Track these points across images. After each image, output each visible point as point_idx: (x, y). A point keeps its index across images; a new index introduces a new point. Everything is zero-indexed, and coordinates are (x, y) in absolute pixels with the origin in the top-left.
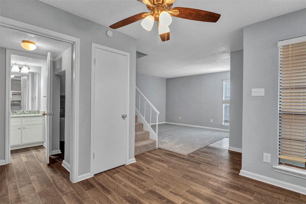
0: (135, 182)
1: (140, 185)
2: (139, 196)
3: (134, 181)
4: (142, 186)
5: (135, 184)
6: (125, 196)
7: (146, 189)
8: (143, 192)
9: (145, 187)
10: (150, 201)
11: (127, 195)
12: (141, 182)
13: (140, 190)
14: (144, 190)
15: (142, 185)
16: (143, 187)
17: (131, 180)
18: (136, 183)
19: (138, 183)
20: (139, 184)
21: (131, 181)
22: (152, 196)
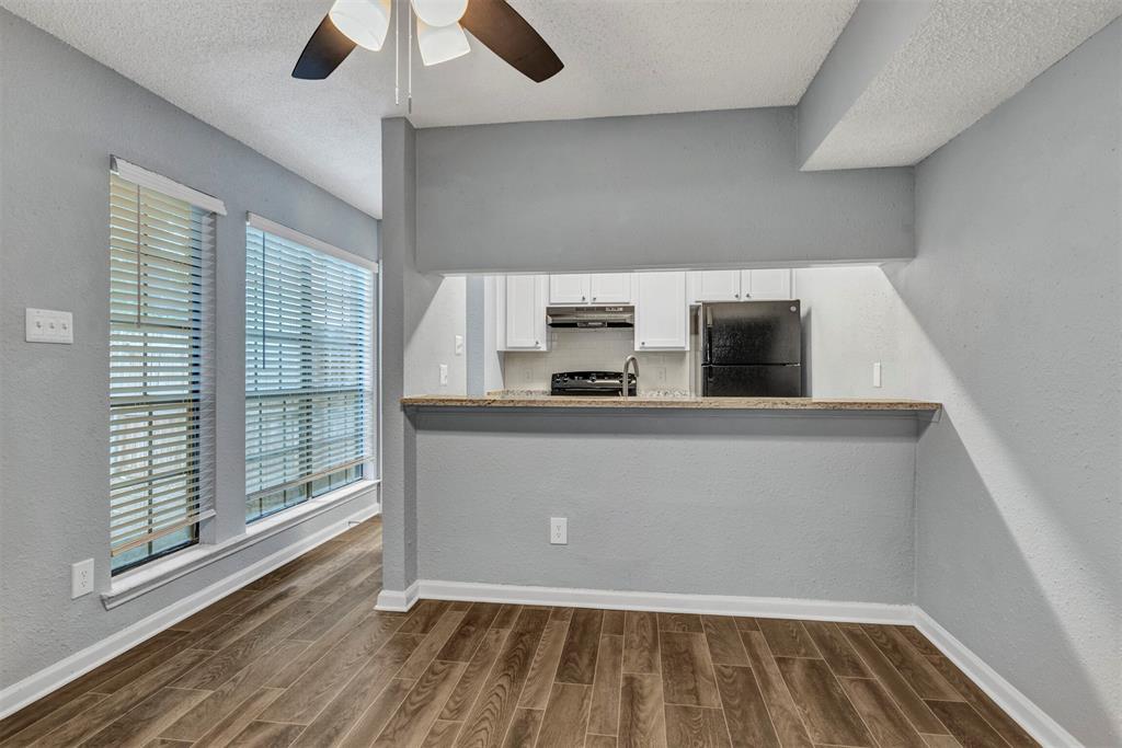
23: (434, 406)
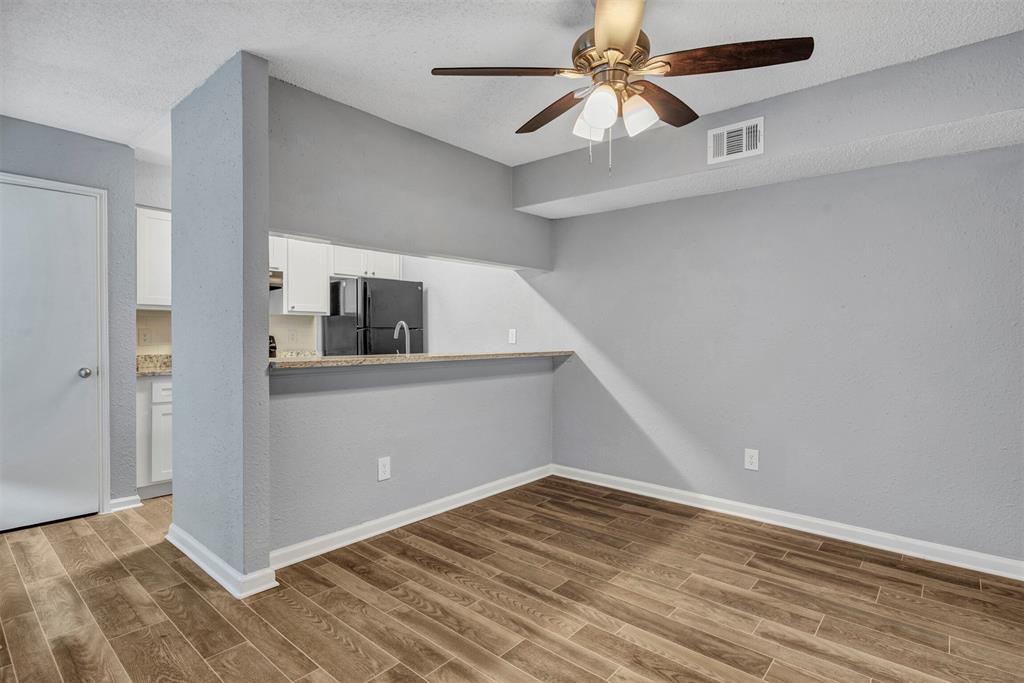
0: (435, 612)
1: (417, 601)
2: (421, 575)
3: (439, 613)
4: (413, 600)
5: (435, 604)
6: (457, 572)
7: (400, 592)
8: (410, 583)
9: (404, 596)
10: (397, 566)
11: (453, 576)
12: (412, 611)
13: (418, 587)
14: (405, 588)
15: (410, 602)
16: (407, 595)
17: (451, 619)
18: (430, 608)
19: (425, 607)
20: (422, 604)
21: (448, 613)
22: (389, 576)
23: (311, 368)
